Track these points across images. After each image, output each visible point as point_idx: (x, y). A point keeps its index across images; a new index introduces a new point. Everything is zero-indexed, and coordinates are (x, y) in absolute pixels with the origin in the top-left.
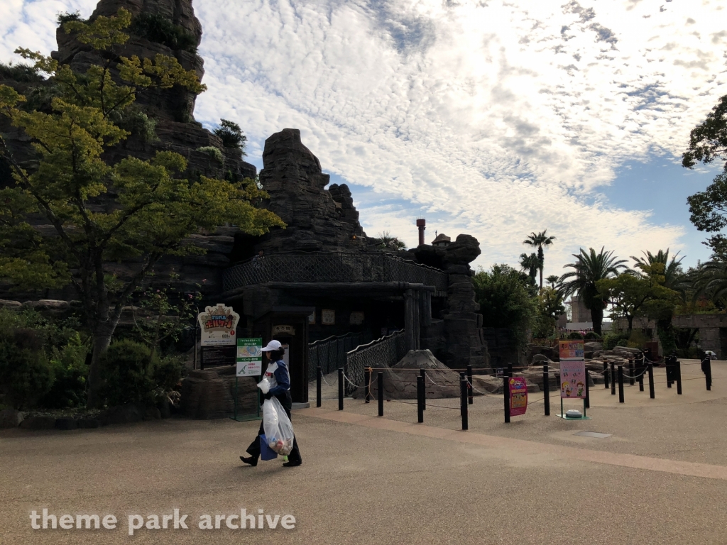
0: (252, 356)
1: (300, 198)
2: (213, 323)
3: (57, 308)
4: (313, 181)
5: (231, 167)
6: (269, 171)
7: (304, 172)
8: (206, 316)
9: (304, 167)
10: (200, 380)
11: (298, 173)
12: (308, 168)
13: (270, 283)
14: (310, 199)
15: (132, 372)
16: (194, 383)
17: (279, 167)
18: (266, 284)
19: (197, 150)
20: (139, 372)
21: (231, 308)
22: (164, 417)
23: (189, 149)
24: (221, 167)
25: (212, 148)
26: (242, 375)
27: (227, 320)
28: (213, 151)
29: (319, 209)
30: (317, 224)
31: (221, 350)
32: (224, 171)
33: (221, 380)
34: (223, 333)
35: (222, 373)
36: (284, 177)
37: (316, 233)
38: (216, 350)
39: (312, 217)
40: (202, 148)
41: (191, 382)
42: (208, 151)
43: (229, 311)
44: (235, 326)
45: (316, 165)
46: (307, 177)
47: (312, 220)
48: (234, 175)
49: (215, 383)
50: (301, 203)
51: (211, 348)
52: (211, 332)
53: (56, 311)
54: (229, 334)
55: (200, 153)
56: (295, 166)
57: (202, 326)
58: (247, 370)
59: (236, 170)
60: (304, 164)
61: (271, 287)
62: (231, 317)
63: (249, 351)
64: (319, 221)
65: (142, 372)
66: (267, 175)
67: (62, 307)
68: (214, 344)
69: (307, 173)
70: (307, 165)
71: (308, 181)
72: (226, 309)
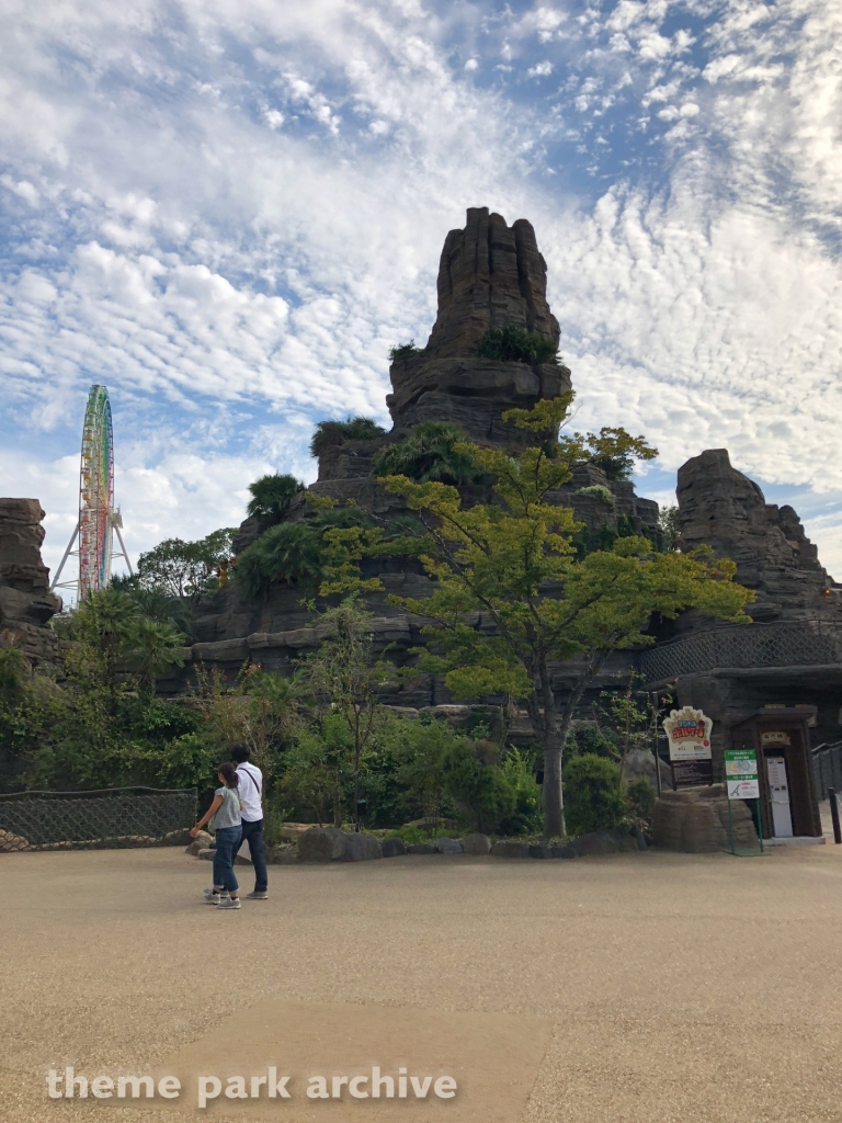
0: (746, 773)
1: (738, 544)
2: (683, 730)
3: (458, 714)
4: (754, 518)
5: (625, 508)
6: (689, 512)
7: (740, 507)
8: (673, 724)
9: (740, 499)
10: (678, 804)
11: (732, 509)
12: (745, 500)
13: (717, 670)
14: (753, 543)
15: (602, 792)
16: (670, 806)
17: (703, 506)
18: (710, 672)
19: (577, 492)
20: (612, 793)
21: (700, 711)
22: (641, 848)
23: (569, 494)
24: (612, 511)
25: (597, 487)
26: (735, 797)
27: (698, 727)
28: (600, 492)
29: (769, 557)
30: (769, 579)
31: (695, 765)
32: (616, 515)
33: (705, 804)
34: (695, 744)
35: (705, 795)
36: (712, 518)
37: (768, 593)
38: (689, 765)
39: (760, 570)
40: (583, 488)
41: (667, 806)
42: (593, 492)
43: (699, 715)
44: (708, 734)
45: (756, 494)
46: (745, 512)
47: (761, 574)
48: (630, 519)
49: (701, 807)
50: (741, 551)
51: (683, 763)
52: (680, 743)
53: (456, 718)
54: (702, 745)
55: (581, 497)
56: (727, 501)
57: (669, 735)
58: (740, 791)
59: (632, 510)
60: (739, 495)
61: (719, 676)
62: (702, 723)
63: (740, 766)
64: (770, 574)
65: (615, 792)
66: (686, 517)
67: (461, 714)
68: (685, 758)
69: (745, 507)
70: (743, 496)
71: (746, 519)
72: (695, 712)
